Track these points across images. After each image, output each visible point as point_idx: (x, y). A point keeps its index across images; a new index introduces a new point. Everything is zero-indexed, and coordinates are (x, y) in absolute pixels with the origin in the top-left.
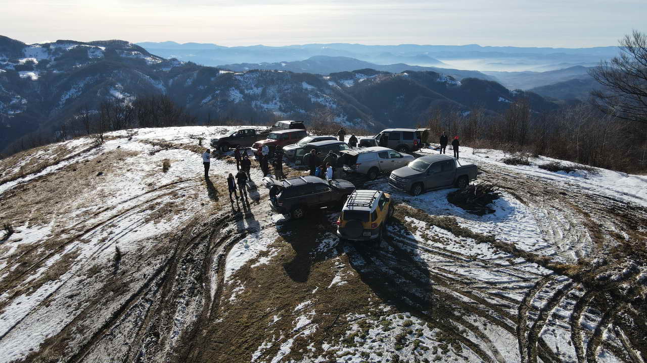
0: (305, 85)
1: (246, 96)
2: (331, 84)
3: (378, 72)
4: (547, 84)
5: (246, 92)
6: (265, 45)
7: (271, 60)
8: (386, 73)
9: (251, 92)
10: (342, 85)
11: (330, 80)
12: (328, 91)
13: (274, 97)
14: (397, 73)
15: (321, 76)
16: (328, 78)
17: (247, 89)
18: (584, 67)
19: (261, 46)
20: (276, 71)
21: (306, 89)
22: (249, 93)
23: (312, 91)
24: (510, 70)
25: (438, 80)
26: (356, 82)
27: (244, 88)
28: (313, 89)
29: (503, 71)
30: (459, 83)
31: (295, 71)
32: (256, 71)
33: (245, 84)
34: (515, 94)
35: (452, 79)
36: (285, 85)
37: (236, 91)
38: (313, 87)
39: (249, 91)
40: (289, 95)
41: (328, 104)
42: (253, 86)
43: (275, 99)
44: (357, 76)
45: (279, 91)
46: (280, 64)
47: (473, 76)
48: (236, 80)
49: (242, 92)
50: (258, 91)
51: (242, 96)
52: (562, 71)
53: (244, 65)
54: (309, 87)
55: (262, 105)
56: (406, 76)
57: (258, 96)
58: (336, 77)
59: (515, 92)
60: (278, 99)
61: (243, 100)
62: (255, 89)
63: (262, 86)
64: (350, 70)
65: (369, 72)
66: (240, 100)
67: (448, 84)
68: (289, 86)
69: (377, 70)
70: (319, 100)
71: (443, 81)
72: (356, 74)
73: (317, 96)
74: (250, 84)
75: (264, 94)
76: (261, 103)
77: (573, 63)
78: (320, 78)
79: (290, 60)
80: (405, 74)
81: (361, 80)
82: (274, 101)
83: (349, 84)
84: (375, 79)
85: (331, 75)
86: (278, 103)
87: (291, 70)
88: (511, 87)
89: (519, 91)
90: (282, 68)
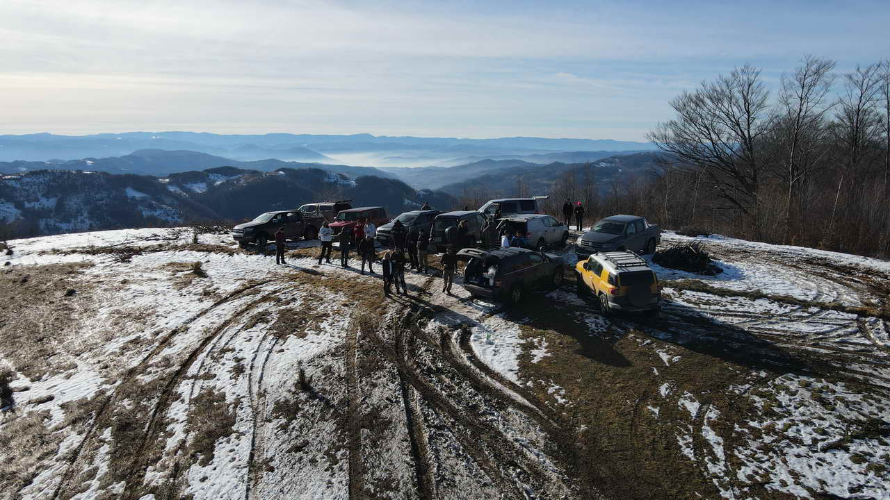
0: (131, 193)
1: (26, 212)
2: (172, 189)
3: (241, 172)
4: (457, 181)
5: (27, 205)
6: (52, 133)
7: (66, 157)
8: (254, 173)
9: (37, 205)
10: (189, 191)
11: (170, 183)
12: (168, 200)
13: (79, 212)
14: (269, 171)
15: (155, 178)
16: (167, 180)
17: (29, 201)
19: (46, 135)
20: (79, 172)
21: (133, 198)
22: (34, 207)
23: (143, 201)
24: (411, 165)
25: (326, 180)
26: (210, 184)
27: (22, 199)
28: (142, 197)
29: (403, 167)
30: (353, 183)
31: (114, 172)
32: (44, 172)
33: (24, 193)
34: (423, 194)
35: (344, 178)
36: (95, 194)
37: (8, 205)
38: (144, 195)
39: (33, 204)
40: (104, 208)
41: (169, 218)
42: (39, 195)
43: (82, 215)
44: (212, 177)
45: (87, 202)
46: (83, 163)
47: (370, 175)
48: (7, 186)
49: (19, 206)
50: (51, 203)
51: (19, 212)
52: (471, 165)
53: (17, 163)
54: (138, 195)
55: (57, 224)
56: (282, 175)
57: (50, 211)
58: (177, 179)
59: (422, 192)
60: (86, 215)
61: (22, 218)
62: (44, 201)
63: (56, 196)
64: (201, 169)
65: (228, 170)
66: (18, 219)
67: (339, 184)
68: (104, 194)
69: (241, 167)
70: (156, 214)
71: (333, 180)
72: (210, 174)
73: (151, 207)
74: (33, 193)
75: (60, 207)
76: (56, 221)
77: (483, 156)
78: (155, 181)
79: (99, 155)
80: (281, 172)
81: (218, 183)
82: (79, 219)
83: (199, 188)
84: (238, 180)
85: (171, 176)
86: (86, 220)
87: (104, 169)
88: (417, 185)
89: (427, 191)
90: (88, 168)
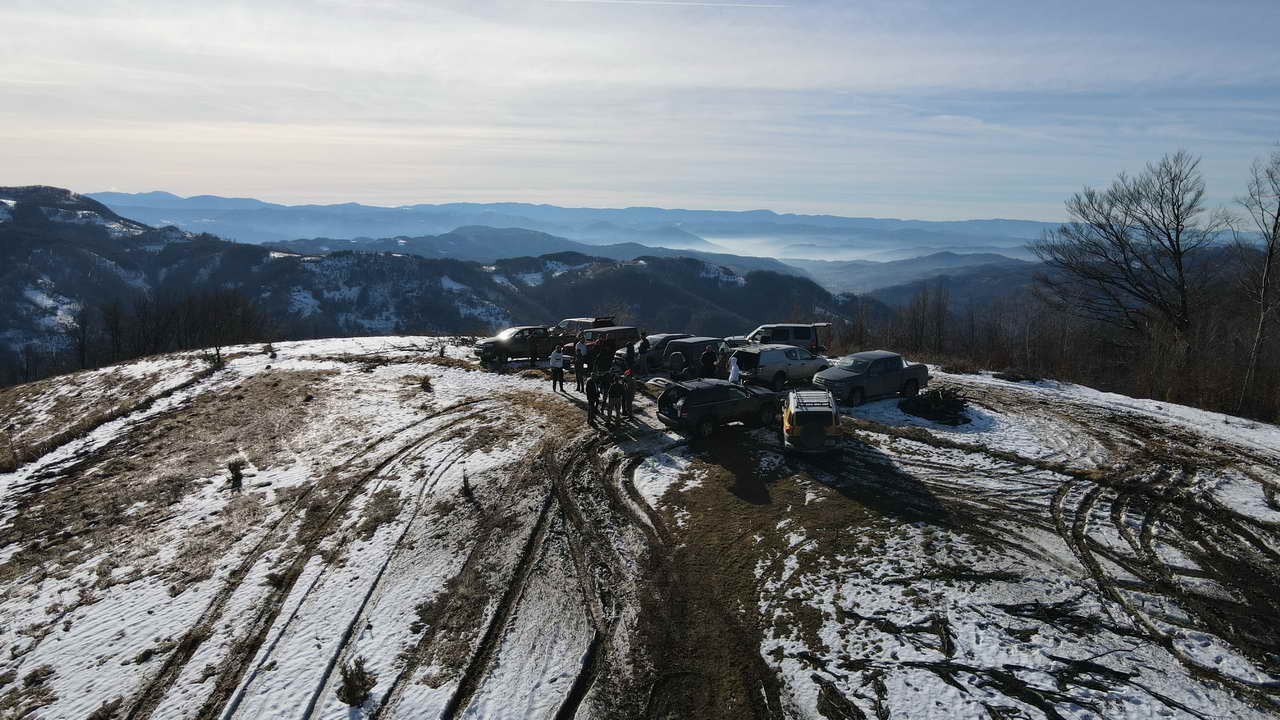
0: (447, 283)
1: (325, 305)
2: (498, 280)
3: (590, 259)
4: (895, 283)
5: (326, 295)
6: (362, 202)
7: (376, 233)
8: (605, 261)
9: (336, 295)
10: (519, 283)
11: (496, 272)
12: (492, 295)
13: (384, 306)
14: (626, 260)
15: (479, 266)
16: (493, 268)
17: (329, 291)
18: (956, 255)
19: (354, 206)
20: (388, 254)
21: (450, 291)
22: (333, 298)
23: (461, 294)
24: (830, 258)
25: (703, 274)
26: (547, 276)
27: (320, 287)
28: (461, 290)
29: (817, 259)
30: (742, 281)
31: (427, 255)
32: (347, 254)
33: (325, 280)
34: (843, 301)
35: (728, 272)
36: (406, 283)
37: (305, 294)
38: (465, 287)
39: (332, 294)
40: (414, 302)
41: (492, 319)
42: (341, 284)
43: (387, 310)
44: (550, 265)
45: (394, 295)
46: (392, 242)
47: (766, 268)
48: (305, 271)
49: (317, 295)
50: (352, 293)
51: (317, 303)
52: (920, 260)
53: (320, 241)
54: (456, 287)
55: (359, 321)
56: (642, 266)
57: (351, 303)
58: (507, 266)
59: (842, 298)
60: (392, 310)
61: (319, 311)
62: (345, 290)
63: (360, 285)
64: (536, 253)
65: (571, 257)
66: (314, 312)
67: (721, 281)
68: (415, 284)
69: (589, 254)
70: (476, 312)
71: (712, 276)
72: (548, 262)
73: (471, 304)
74: (334, 279)
75: (363, 298)
76: (357, 317)
77: (938, 247)
78: (477, 269)
79: (415, 232)
80: (641, 262)
81: (557, 274)
82: (385, 314)
83: (533, 280)
84: (583, 271)
85: (499, 263)
86: (392, 317)
87: (418, 251)
88: (834, 286)
89: (848, 296)
90: (398, 249)
